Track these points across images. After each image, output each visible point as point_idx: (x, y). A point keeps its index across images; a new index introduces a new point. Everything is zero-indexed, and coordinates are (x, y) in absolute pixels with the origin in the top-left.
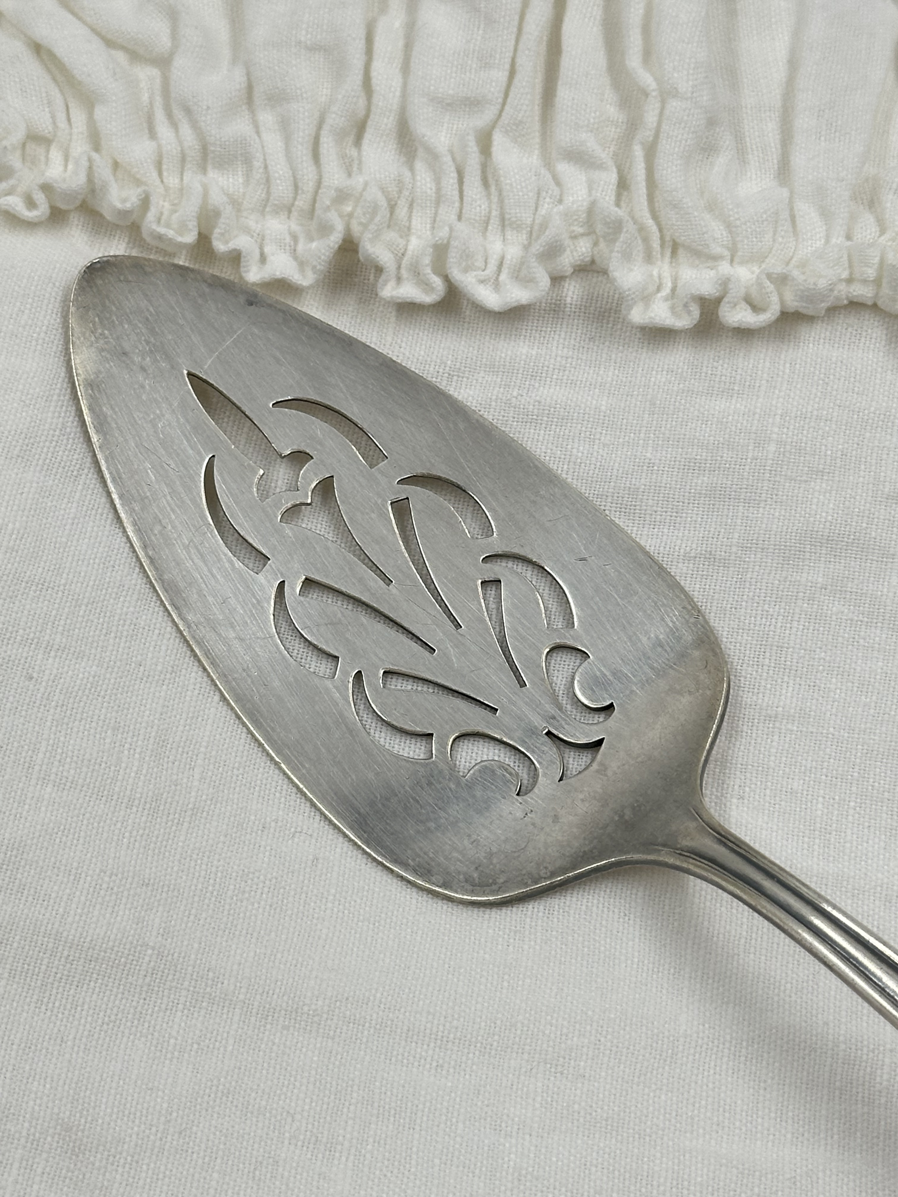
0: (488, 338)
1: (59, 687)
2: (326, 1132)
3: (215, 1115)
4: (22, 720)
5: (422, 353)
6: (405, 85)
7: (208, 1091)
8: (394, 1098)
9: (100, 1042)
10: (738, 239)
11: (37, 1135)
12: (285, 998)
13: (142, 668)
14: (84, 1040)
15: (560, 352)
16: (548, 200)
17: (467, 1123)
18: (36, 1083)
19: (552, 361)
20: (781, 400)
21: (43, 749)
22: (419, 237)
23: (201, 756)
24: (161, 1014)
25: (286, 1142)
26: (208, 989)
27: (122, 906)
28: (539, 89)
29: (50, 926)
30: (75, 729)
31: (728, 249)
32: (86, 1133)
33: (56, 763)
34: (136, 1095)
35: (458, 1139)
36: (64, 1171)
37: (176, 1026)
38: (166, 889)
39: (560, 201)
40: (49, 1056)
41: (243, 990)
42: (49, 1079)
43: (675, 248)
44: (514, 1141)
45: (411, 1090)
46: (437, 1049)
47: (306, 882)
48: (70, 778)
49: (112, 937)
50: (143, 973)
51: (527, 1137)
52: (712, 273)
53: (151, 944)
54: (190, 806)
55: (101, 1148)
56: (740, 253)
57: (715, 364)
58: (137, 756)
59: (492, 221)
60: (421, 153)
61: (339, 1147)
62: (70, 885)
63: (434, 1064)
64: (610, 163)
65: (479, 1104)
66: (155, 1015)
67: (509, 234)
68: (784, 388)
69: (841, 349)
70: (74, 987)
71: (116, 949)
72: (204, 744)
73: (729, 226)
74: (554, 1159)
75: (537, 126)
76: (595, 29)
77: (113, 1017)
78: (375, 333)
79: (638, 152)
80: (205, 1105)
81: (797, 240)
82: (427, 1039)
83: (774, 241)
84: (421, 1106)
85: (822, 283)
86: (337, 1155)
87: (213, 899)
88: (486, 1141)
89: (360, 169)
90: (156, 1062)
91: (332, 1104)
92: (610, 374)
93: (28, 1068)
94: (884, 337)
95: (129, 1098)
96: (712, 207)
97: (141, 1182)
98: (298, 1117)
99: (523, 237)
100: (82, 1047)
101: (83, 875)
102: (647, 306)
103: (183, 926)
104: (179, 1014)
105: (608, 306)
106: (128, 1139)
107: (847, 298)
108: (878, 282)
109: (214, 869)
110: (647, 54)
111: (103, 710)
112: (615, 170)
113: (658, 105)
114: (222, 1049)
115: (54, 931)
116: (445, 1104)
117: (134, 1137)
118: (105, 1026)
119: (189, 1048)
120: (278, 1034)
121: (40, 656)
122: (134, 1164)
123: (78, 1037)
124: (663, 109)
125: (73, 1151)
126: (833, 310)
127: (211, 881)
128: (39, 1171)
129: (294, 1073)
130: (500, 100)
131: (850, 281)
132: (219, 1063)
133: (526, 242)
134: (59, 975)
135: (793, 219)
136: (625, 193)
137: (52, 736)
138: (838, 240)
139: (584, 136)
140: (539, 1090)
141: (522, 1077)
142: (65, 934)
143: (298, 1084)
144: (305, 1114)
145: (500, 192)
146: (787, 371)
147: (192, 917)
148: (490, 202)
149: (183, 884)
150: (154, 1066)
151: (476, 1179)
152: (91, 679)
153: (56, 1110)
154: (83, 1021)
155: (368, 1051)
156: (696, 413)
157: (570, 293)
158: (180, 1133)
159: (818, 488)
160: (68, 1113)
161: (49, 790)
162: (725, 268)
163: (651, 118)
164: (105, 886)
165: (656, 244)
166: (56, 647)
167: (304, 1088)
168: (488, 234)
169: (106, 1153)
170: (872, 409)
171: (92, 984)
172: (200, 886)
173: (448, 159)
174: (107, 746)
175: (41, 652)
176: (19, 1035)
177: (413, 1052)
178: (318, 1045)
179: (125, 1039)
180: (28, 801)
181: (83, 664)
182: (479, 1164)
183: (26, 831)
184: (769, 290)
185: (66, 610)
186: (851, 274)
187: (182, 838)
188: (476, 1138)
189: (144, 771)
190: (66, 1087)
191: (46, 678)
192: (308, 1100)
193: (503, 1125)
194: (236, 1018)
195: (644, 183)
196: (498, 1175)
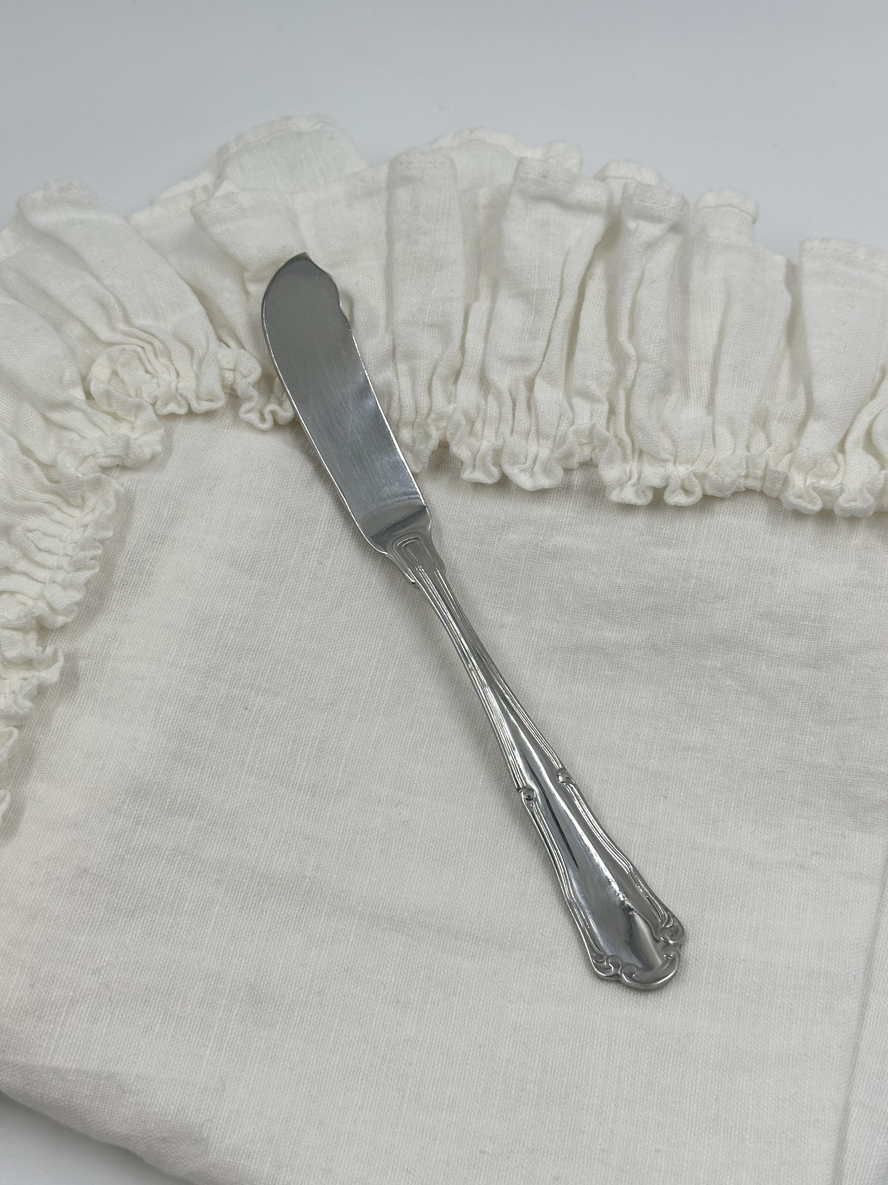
0: (526, 503)
1: (263, 714)
2: (403, 996)
3: (339, 983)
4: (239, 735)
5: (487, 512)
6: (485, 348)
7: (336, 967)
8: (445, 976)
9: (276, 934)
10: (679, 450)
11: (235, 991)
12: (386, 910)
13: (313, 702)
14: (266, 933)
15: (569, 514)
16: (565, 421)
17: (488, 992)
18: (236, 959)
19: (564, 520)
20: (700, 551)
21: (251, 753)
22: (488, 441)
23: (345, 757)
24: (312, 918)
25: (380, 1001)
26: (341, 903)
27: (292, 852)
28: (565, 351)
29: (250, 863)
30: (270, 741)
31: (672, 455)
32: (264, 991)
33: (258, 762)
34: (294, 969)
35: (481, 1002)
36: (249, 1014)
37: (320, 926)
38: (319, 841)
39: (573, 423)
40: (245, 942)
41: (361, 904)
42: (244, 957)
43: (641, 453)
44: (514, 1005)
45: (456, 971)
46: (473, 945)
47: (403, 835)
48: (266, 771)
49: (286, 871)
50: (302, 893)
51: (522, 1003)
52: (662, 470)
53: (308, 876)
54: (336, 789)
55: (272, 1000)
56: (679, 458)
57: (662, 526)
58: (306, 758)
59: (531, 433)
60: (493, 390)
61: (410, 1006)
62: (262, 838)
63: (471, 954)
64: (604, 399)
65: (496, 980)
66: (308, 918)
67: (541, 440)
68: (702, 543)
69: (739, 519)
70: (262, 900)
71: (287, 878)
72: (347, 749)
73: (674, 442)
74: (537, 1018)
75: (563, 374)
76: (601, 312)
77: (284, 919)
78: (460, 499)
79: (622, 394)
80: (334, 976)
81: (715, 450)
82: (468, 938)
83: (701, 450)
84: (460, 981)
85: (728, 480)
86: (409, 1010)
87: (347, 847)
88: (498, 1004)
89: (455, 399)
90: (307, 948)
91: (408, 978)
92: (599, 529)
93: (232, 949)
94: (767, 511)
95: (290, 971)
96: (664, 428)
97: (293, 1024)
98: (388, 986)
99: (550, 444)
100: (265, 937)
101: (270, 833)
102: (622, 490)
103: (328, 864)
104: (323, 918)
105: (599, 487)
106: (287, 996)
107: (745, 487)
108: (764, 478)
109: (348, 828)
110: (632, 331)
111: (288, 729)
112: (607, 403)
113: (635, 365)
114: (346, 941)
115: (252, 867)
116: (475, 980)
117: (291, 994)
118: (279, 925)
119: (327, 940)
120: (380, 933)
121: (253, 695)
122: (290, 1011)
123: (263, 931)
124: (638, 368)
125: (255, 1001)
126: (736, 494)
127: (346, 836)
128: (235, 1013)
129: (387, 958)
130: (541, 359)
131: (747, 476)
132: (344, 950)
133: (551, 446)
134: (253, 893)
135: (714, 436)
136: (613, 417)
137: (257, 745)
138: (741, 452)
139: (588, 382)
140: (532, 974)
141: (522, 966)
142: (258, 869)
143: (389, 965)
144: (392, 984)
145: (537, 417)
146: (705, 532)
147: (334, 858)
148: (531, 422)
149: (329, 838)
150: (306, 951)
151: (490, 1028)
152: (282, 709)
153: (247, 977)
154: (266, 921)
155: (432, 944)
156: (649, 557)
157: (577, 478)
158: (318, 993)
159: (719, 607)
160: (254, 978)
161: (253, 778)
162: (670, 466)
163: (630, 373)
164: (283, 839)
165: (629, 451)
166: (263, 689)
167: (392, 967)
168: (529, 441)
169: (274, 1004)
170: (756, 558)
171: (273, 899)
172: (339, 839)
173: (507, 395)
174: (288, 751)
175: (254, 692)
176: (229, 929)
177: (458, 946)
178: (403, 940)
179: (290, 933)
180: (241, 785)
181: (278, 700)
182: (492, 1019)
183: (238, 804)
184: (694, 484)
185: (270, 666)
186: (748, 472)
187: (330, 809)
188: (492, 1002)
189: (309, 768)
190: (254, 962)
191: (255, 709)
192: (394, 976)
193: (509, 994)
194: (356, 922)
195: (624, 414)
196: (503, 1026)
